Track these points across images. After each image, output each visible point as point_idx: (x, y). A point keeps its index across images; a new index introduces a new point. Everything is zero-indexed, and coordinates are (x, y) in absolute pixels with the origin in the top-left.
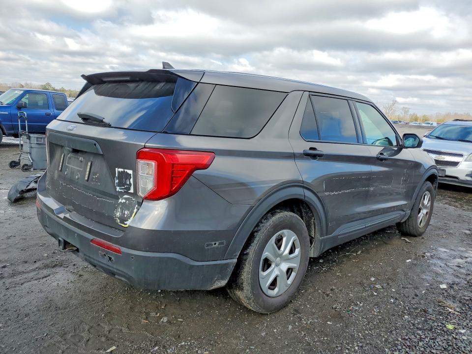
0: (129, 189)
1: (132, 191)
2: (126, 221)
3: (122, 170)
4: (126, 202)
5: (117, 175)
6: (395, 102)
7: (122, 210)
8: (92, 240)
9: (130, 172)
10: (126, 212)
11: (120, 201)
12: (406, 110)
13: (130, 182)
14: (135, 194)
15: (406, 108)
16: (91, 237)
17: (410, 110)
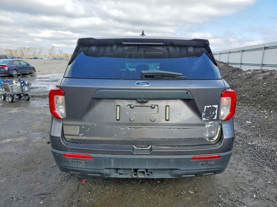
0: (214, 117)
1: (215, 118)
2: (214, 137)
3: (210, 106)
4: (211, 126)
5: (205, 111)
6: (53, 47)
7: (209, 131)
8: (192, 159)
9: (216, 106)
10: (213, 132)
11: (207, 126)
12: (61, 52)
13: (215, 113)
14: (218, 119)
15: (61, 50)
16: (192, 156)
17: (63, 51)
